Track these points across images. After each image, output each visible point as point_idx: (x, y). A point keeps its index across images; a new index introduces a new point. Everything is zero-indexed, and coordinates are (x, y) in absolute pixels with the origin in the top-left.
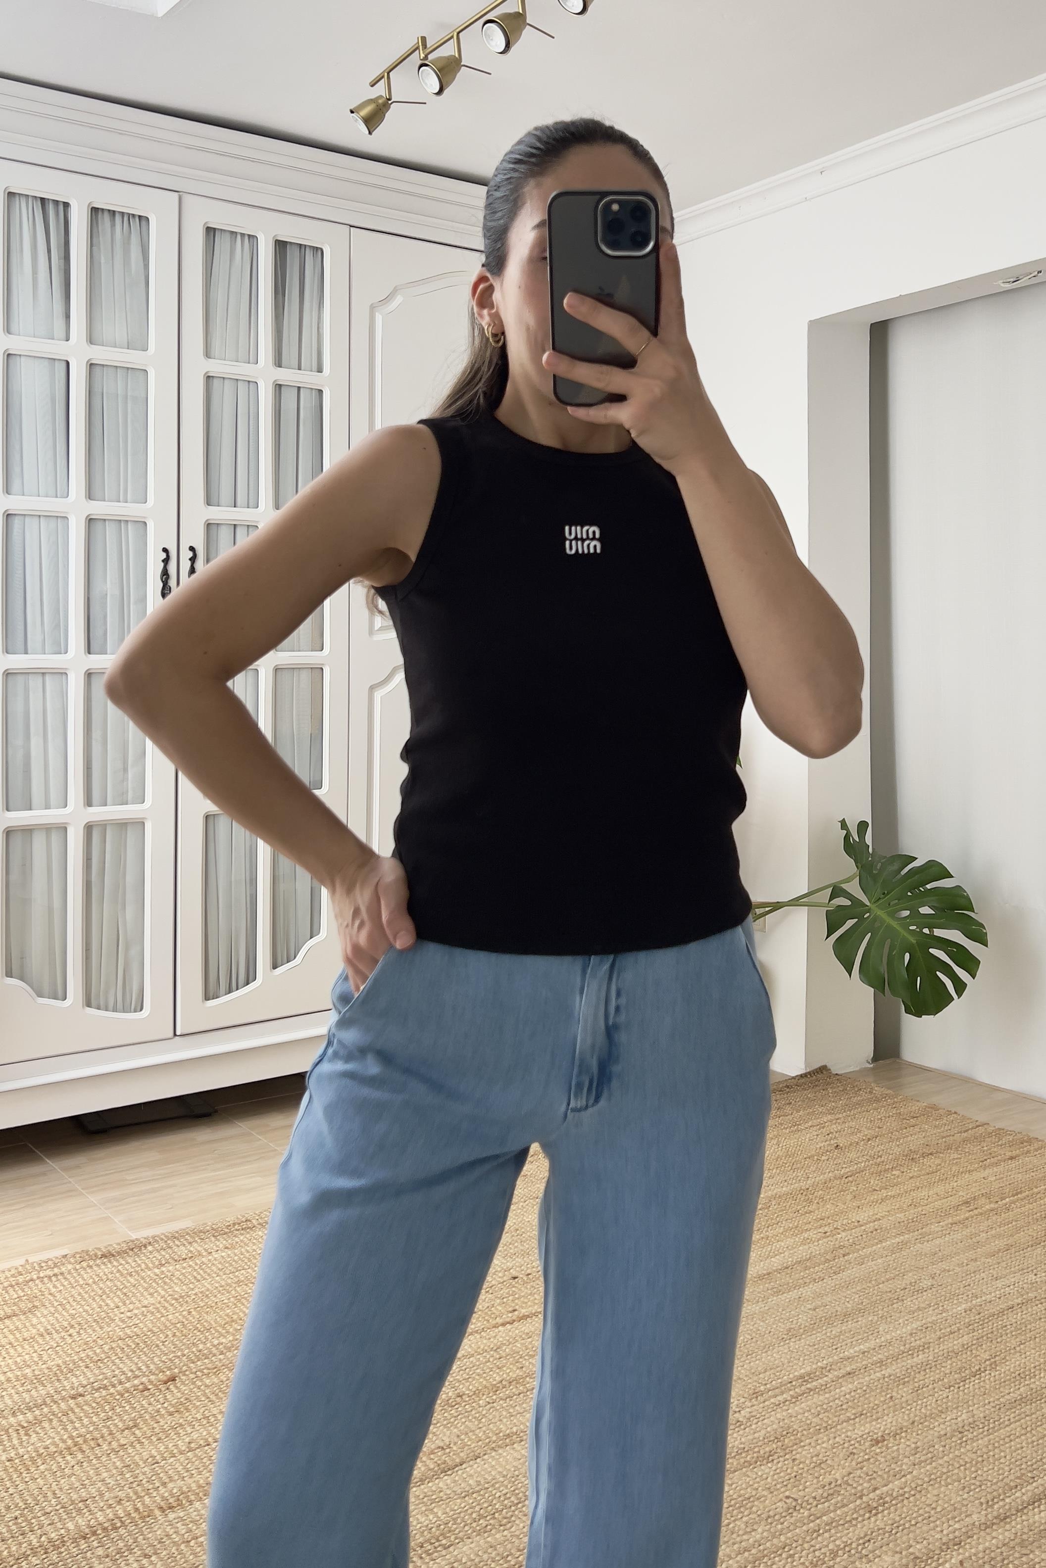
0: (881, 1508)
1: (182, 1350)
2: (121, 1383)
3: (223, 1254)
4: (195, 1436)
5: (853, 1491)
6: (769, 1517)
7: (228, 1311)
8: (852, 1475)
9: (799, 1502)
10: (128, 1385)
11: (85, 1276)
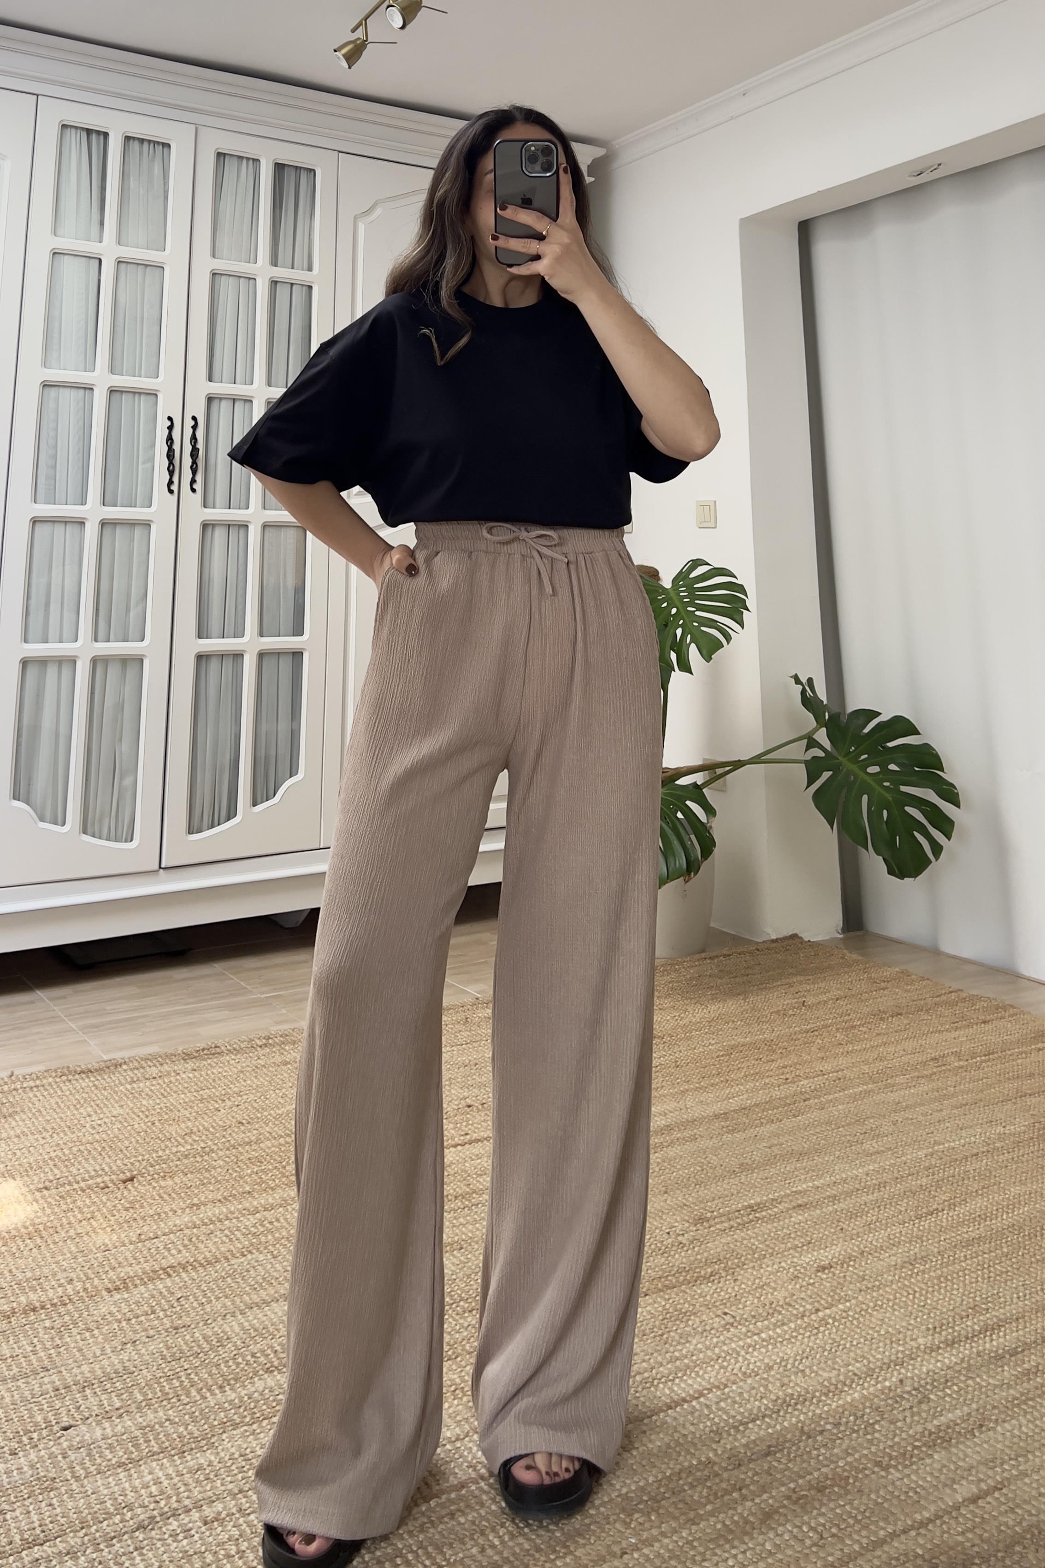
0: (822, 1329)
1: (143, 1156)
2: (84, 1180)
3: (191, 1075)
4: (146, 1229)
5: (795, 1312)
6: (705, 1330)
7: (190, 1124)
8: (795, 1297)
9: (738, 1319)
10: (90, 1182)
11: (64, 1088)
